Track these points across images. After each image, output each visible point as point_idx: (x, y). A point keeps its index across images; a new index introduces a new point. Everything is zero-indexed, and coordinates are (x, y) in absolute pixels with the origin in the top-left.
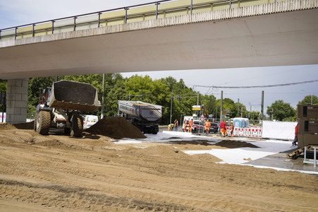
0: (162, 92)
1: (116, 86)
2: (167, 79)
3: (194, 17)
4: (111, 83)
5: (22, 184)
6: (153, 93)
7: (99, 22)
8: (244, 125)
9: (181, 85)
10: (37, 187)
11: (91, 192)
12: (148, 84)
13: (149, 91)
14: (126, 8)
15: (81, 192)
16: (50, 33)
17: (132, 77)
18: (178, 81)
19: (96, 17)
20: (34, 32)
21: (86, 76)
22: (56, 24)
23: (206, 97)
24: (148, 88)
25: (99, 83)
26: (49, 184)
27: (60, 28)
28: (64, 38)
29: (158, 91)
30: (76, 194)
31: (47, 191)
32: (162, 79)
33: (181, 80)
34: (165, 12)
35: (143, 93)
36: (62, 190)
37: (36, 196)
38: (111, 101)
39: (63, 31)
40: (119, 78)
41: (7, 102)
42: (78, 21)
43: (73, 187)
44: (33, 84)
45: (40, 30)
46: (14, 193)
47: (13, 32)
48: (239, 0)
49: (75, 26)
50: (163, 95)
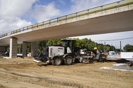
2: (85, 39)
3: (89, 17)
5: (28, 76)
7: (58, 21)
8: (113, 54)
9: (90, 41)
10: (32, 77)
11: (49, 79)
13: (79, 43)
14: (66, 16)
15: (46, 79)
16: (42, 26)
19: (56, 20)
20: (37, 26)
21: (56, 39)
23: (100, 44)
26: (36, 76)
27: (45, 24)
28: (47, 27)
29: (82, 43)
30: (44, 80)
31: (35, 79)
32: (83, 39)
33: (90, 39)
34: (79, 16)
36: (40, 78)
37: (31, 80)
39: (47, 25)
41: (31, 49)
42: (51, 21)
43: (44, 78)
44: (40, 43)
45: (40, 26)
46: (25, 79)
47: (31, 27)
48: (105, 10)
49: (50, 23)
50: (84, 45)
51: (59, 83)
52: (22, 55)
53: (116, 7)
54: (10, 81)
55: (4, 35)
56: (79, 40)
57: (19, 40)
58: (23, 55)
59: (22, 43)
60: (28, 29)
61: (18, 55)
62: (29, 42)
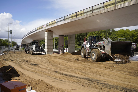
0: (136, 36)
1: (112, 35)
4: (110, 34)
5: (74, 76)
6: (131, 37)
7: (103, 7)
10: (80, 78)
11: (102, 82)
13: (128, 36)
16: (83, 15)
17: (120, 30)
19: (102, 5)
20: (77, 16)
22: (85, 11)
25: (104, 34)
27: (87, 12)
29: (133, 36)
30: (96, 82)
32: (136, 30)
35: (126, 37)
36: (90, 80)
37: (80, 82)
39: (88, 13)
40: (114, 31)
41: (68, 44)
42: (94, 8)
44: (77, 36)
45: (79, 15)
47: (69, 16)
49: (93, 10)
50: (136, 38)
51: (117, 88)
54: (56, 80)
55: (38, 28)
56: (129, 31)
57: (55, 33)
58: (59, 51)
59: (57, 36)
60: (65, 19)
62: (65, 36)
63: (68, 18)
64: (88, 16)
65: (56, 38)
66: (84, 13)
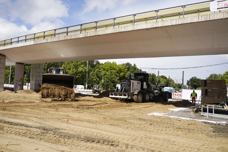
1: (96, 68)
2: (126, 64)
3: (135, 26)
4: (93, 66)
6: (117, 72)
7: (81, 30)
9: (135, 68)
10: (31, 127)
11: (60, 131)
12: (114, 67)
13: (115, 71)
14: (96, 22)
15: (55, 131)
16: (53, 37)
17: (106, 63)
18: (133, 65)
19: (79, 28)
20: (44, 37)
21: (77, 62)
22: (57, 32)
24: (114, 69)
25: (85, 66)
26: (38, 125)
27: (59, 34)
29: (120, 71)
30: (52, 132)
31: (35, 130)
33: (135, 64)
35: (111, 72)
36: (45, 129)
37: (28, 132)
38: (92, 77)
39: (61, 35)
40: (98, 63)
41: (31, 77)
42: (69, 30)
43: (51, 128)
45: (48, 36)
46: (16, 130)
47: (33, 36)
48: (162, 17)
49: (67, 33)
50: (123, 73)
51: (78, 138)
52: (12, 86)
53: (179, 14)
56: (116, 65)
57: (9, 59)
58: (16, 86)
59: (14, 64)
60: (26, 40)
61: (5, 85)
62: (27, 65)
63: (32, 39)
64: (61, 39)
65: (13, 67)
66: (55, 35)
